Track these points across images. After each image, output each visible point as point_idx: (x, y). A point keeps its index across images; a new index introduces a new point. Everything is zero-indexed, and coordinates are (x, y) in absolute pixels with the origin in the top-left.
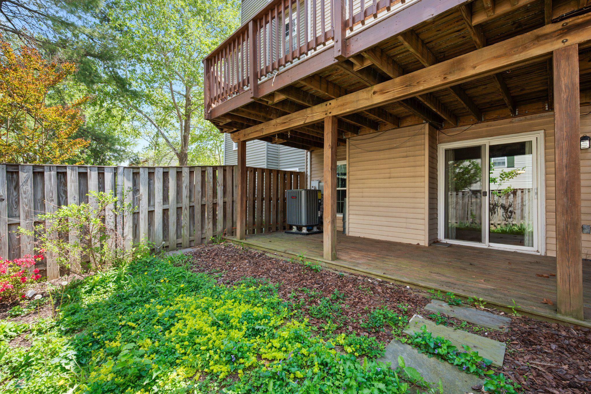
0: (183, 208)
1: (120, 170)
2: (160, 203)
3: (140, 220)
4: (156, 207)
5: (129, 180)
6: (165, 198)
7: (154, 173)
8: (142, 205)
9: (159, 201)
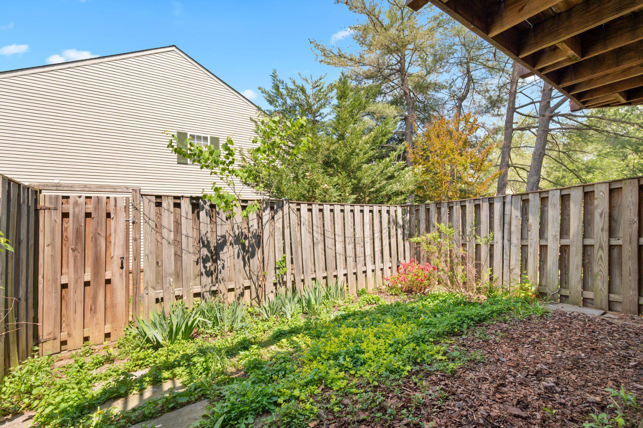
0: (596, 247)
1: (508, 200)
2: (555, 236)
3: (529, 254)
4: (549, 241)
5: (516, 209)
6: (564, 231)
7: (548, 197)
8: (532, 238)
9: (554, 233)
